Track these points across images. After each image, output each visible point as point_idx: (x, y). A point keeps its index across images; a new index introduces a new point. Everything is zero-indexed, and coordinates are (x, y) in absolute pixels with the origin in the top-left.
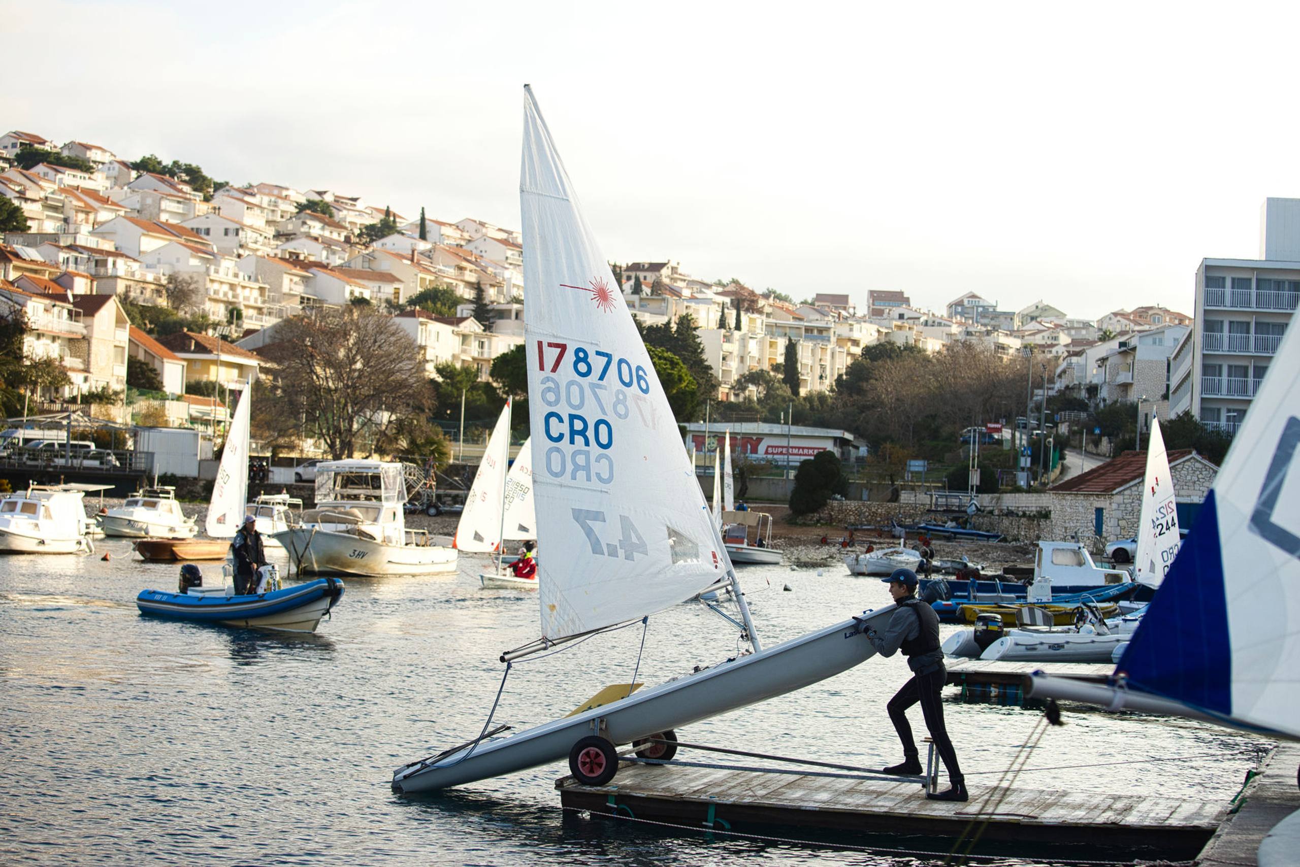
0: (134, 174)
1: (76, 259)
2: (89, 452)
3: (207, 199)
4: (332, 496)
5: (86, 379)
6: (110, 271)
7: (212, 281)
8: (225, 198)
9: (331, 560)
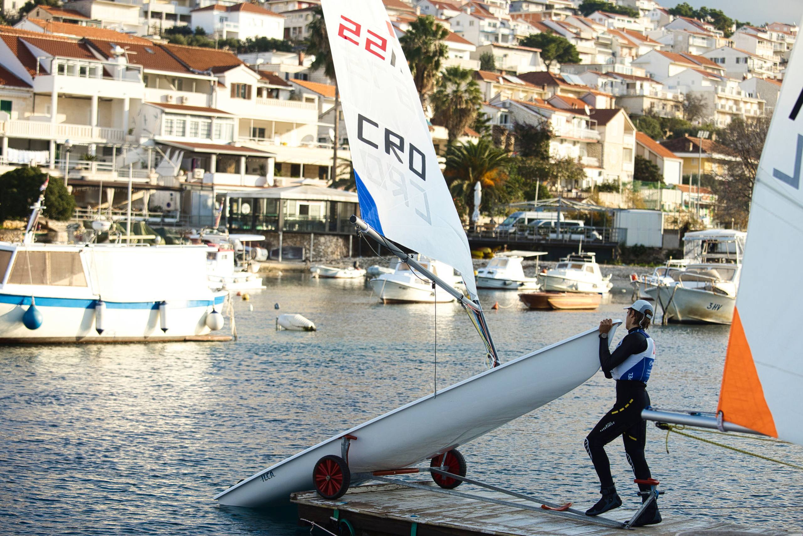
0: (671, 18)
1: (612, 83)
2: (577, 229)
3: (727, 36)
4: (700, 259)
5: (600, 174)
6: (638, 91)
7: (720, 98)
8: (741, 35)
9: (692, 311)
